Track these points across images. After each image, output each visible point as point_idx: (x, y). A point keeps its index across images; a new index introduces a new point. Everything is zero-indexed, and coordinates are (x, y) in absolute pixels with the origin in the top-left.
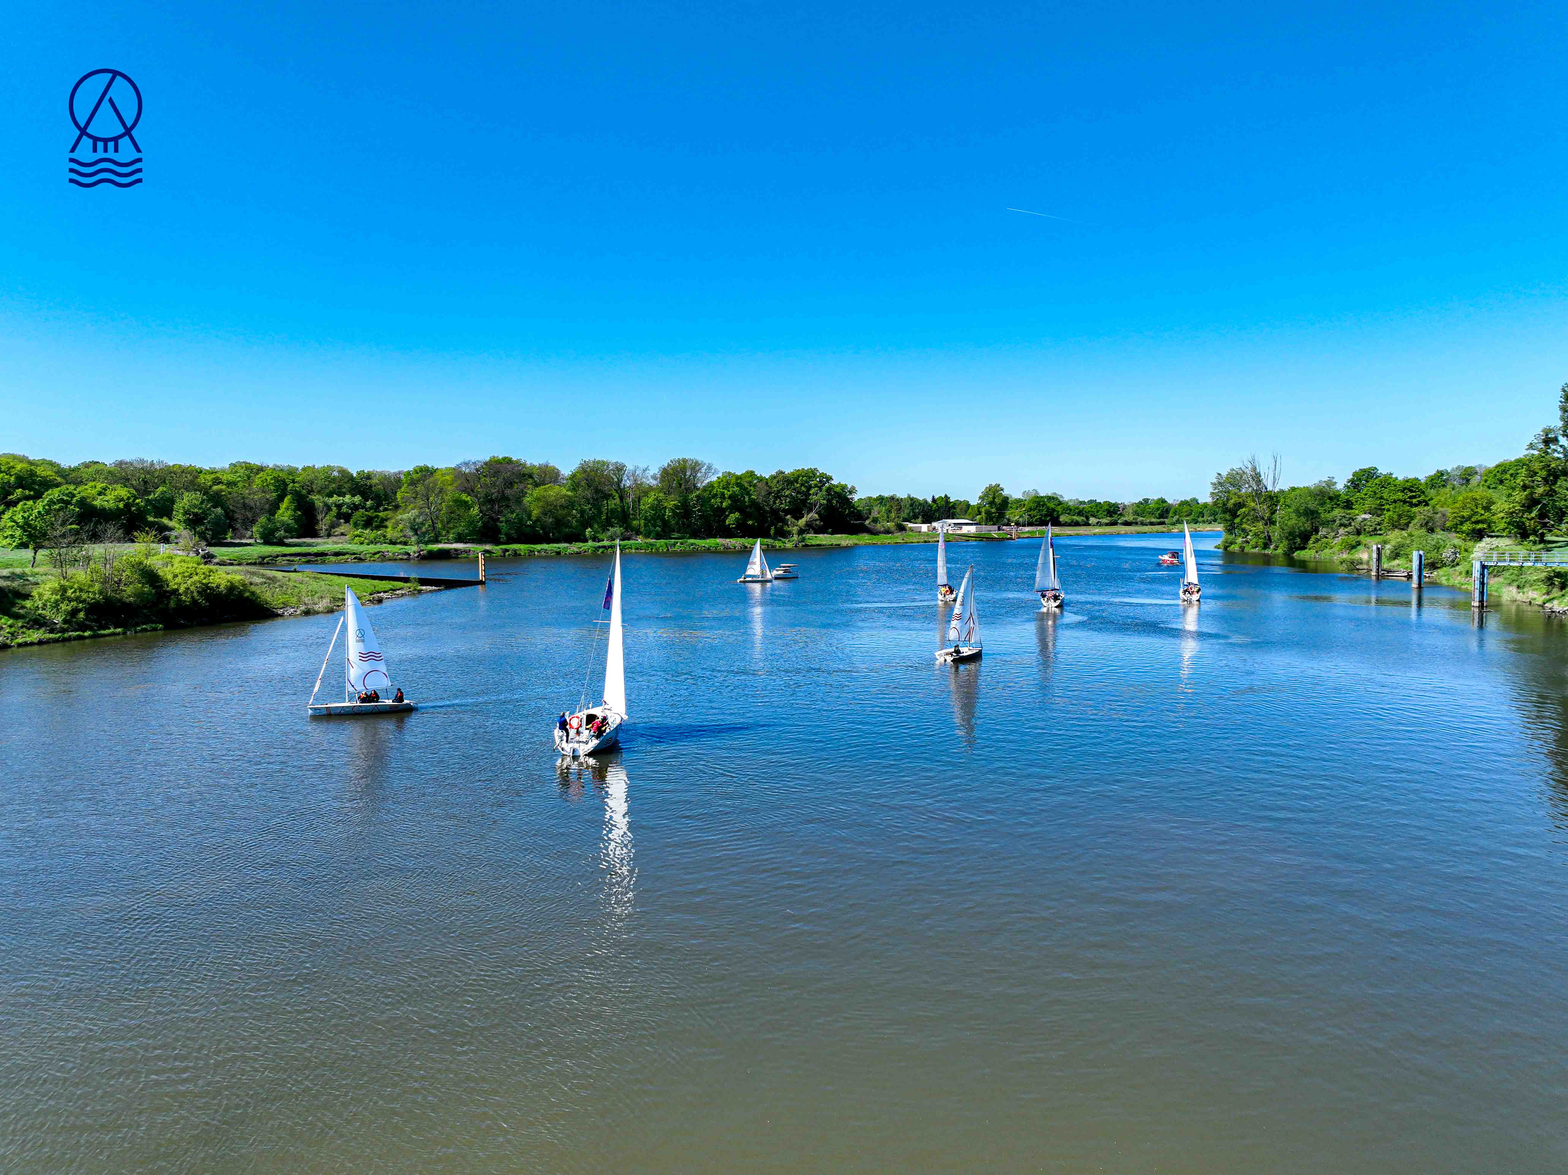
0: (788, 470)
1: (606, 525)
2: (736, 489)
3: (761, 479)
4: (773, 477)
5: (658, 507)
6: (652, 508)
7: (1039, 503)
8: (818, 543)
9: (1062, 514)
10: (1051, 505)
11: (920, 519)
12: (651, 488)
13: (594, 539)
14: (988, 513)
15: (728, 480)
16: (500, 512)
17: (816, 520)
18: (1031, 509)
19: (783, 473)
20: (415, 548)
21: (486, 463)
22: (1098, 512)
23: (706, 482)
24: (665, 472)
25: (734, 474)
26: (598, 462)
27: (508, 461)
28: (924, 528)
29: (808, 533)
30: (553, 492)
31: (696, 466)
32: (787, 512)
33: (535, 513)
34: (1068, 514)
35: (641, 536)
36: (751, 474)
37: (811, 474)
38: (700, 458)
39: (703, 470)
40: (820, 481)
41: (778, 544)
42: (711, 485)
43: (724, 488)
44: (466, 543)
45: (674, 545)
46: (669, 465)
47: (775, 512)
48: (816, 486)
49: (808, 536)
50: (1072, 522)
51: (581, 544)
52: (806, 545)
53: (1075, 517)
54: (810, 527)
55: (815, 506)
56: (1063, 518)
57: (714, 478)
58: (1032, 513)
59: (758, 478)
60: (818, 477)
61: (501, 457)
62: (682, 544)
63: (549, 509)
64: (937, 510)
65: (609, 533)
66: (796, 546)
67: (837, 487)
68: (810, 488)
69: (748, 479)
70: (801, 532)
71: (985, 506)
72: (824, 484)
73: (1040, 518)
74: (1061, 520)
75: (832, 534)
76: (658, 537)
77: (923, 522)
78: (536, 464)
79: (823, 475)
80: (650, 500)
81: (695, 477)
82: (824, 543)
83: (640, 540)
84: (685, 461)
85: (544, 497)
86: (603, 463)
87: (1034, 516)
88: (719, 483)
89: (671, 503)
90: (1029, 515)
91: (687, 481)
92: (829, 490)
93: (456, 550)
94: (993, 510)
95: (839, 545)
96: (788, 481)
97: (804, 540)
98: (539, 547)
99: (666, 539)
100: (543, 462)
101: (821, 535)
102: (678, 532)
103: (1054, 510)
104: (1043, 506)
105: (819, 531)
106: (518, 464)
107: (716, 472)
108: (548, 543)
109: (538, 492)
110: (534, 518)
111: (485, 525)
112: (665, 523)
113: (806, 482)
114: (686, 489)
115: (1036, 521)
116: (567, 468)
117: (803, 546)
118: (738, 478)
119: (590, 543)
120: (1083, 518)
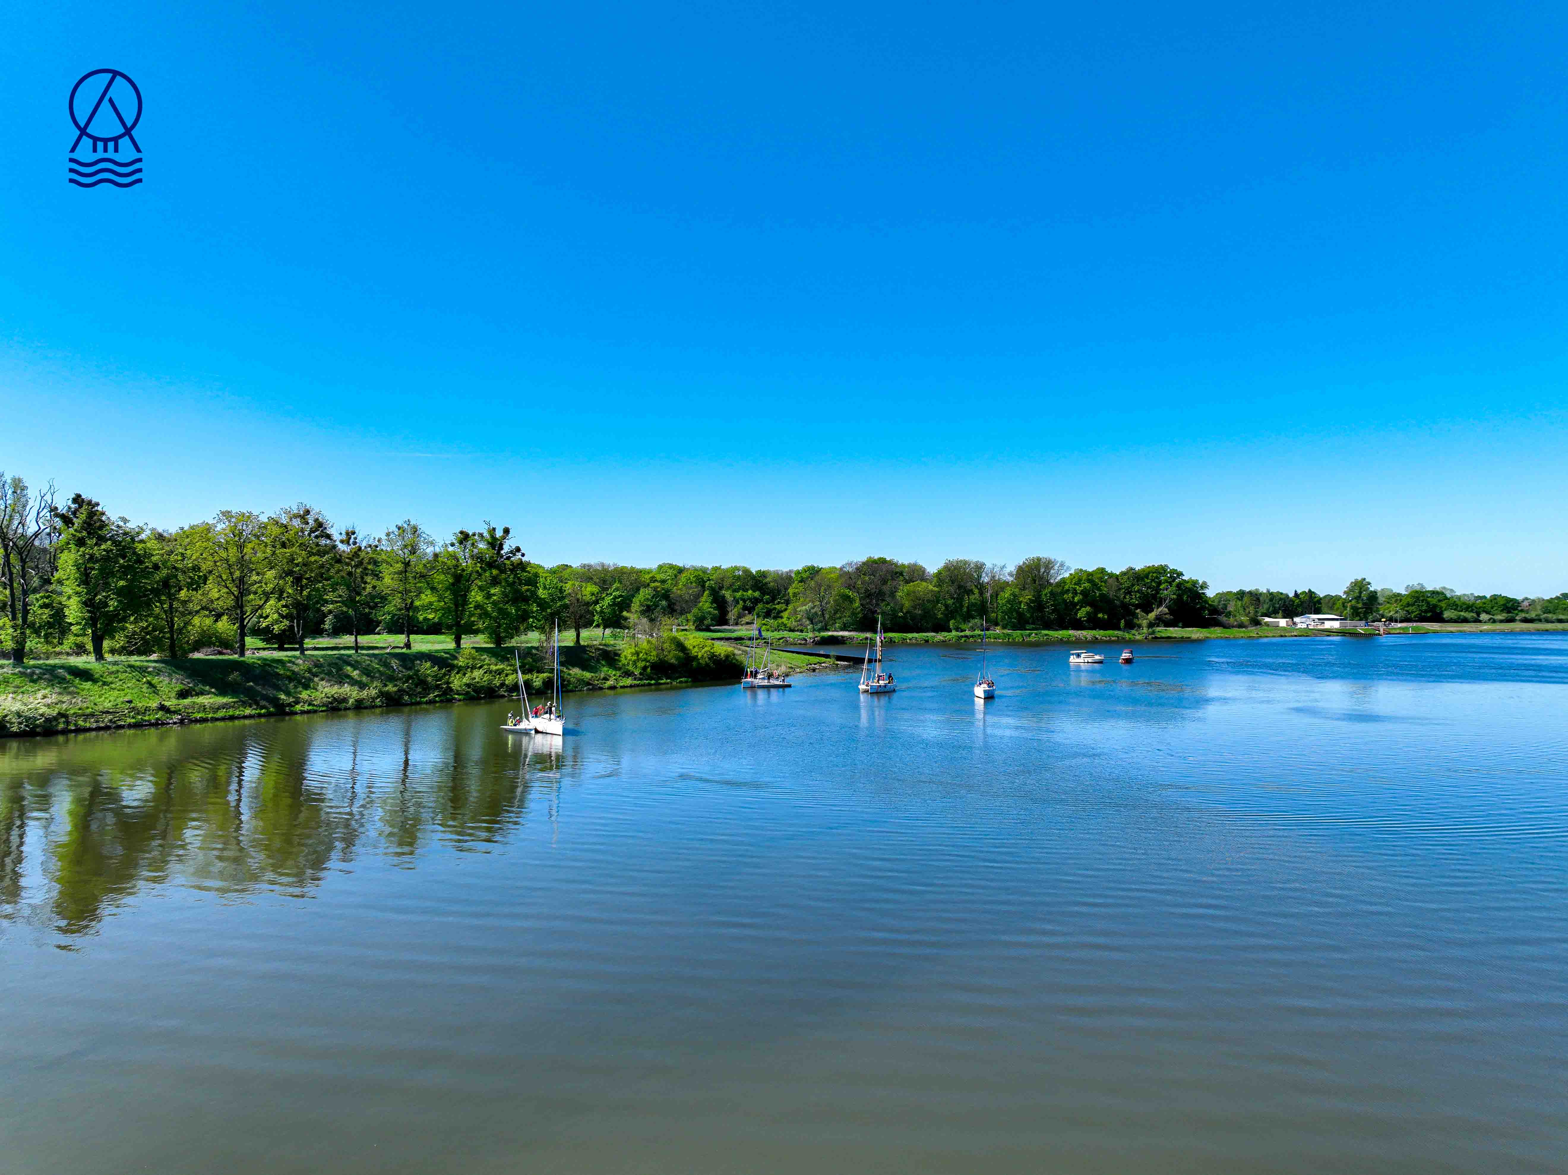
0: (1138, 567)
1: (967, 617)
2: (1087, 585)
3: (1111, 575)
4: (1123, 574)
5: (1014, 600)
6: (1009, 601)
7: (1418, 598)
8: (1169, 635)
9: (1445, 610)
10: (1433, 601)
11: (1280, 614)
12: (1007, 584)
13: (957, 629)
14: (1354, 608)
15: (1081, 577)
16: (877, 605)
17: (1165, 614)
18: (1408, 605)
19: (1132, 569)
20: (810, 635)
21: (864, 563)
22: (1492, 608)
23: (1059, 578)
24: (1021, 570)
25: (1086, 571)
26: (961, 561)
27: (883, 561)
28: (1283, 622)
29: (1158, 626)
30: (923, 588)
31: (1049, 564)
32: (1137, 606)
33: (907, 604)
34: (1455, 610)
35: (999, 628)
36: (1102, 571)
37: (1161, 570)
38: (1052, 557)
39: (1056, 567)
40: (1171, 577)
41: (1127, 636)
42: (1063, 581)
43: (1075, 584)
44: (850, 631)
45: (1029, 635)
46: (1024, 563)
47: (1125, 606)
48: (1166, 581)
49: (1158, 629)
50: (1459, 618)
51: (946, 634)
52: (1156, 638)
53: (1462, 613)
54: (1160, 621)
55: (1165, 601)
56: (1447, 615)
57: (1067, 575)
58: (1410, 608)
59: (1109, 574)
60: (1169, 572)
61: (876, 557)
62: (1036, 634)
63: (918, 601)
64: (1298, 606)
65: (971, 624)
66: (1146, 638)
67: (1188, 582)
68: (1160, 583)
69: (1099, 576)
70: (1151, 625)
71: (1350, 601)
72: (1174, 581)
73: (1420, 614)
74: (1445, 616)
75: (1183, 627)
76: (1015, 628)
77: (1284, 617)
78: (906, 563)
79: (1174, 571)
80: (1007, 594)
81: (1048, 574)
82: (1174, 635)
83: (998, 630)
84: (1039, 559)
85: (914, 592)
86: (966, 563)
87: (1413, 612)
88: (1072, 579)
89: (1027, 597)
90: (1407, 611)
91: (1041, 578)
92: (1179, 586)
93: (843, 637)
94: (1360, 605)
95: (1189, 638)
96: (1136, 577)
97: (1153, 632)
98: (910, 635)
99: (1022, 630)
100: (912, 561)
101: (1171, 629)
102: (1033, 623)
103: (1435, 606)
104: (1423, 601)
105: (1168, 624)
106: (891, 563)
107: (1068, 568)
108: (918, 632)
109: (907, 588)
110: (904, 611)
111: (865, 617)
112: (1020, 615)
113: (1157, 578)
114: (1040, 585)
115: (1415, 617)
116: (932, 566)
117: (1153, 638)
118: (1090, 574)
119: (954, 633)
120: (1472, 614)
